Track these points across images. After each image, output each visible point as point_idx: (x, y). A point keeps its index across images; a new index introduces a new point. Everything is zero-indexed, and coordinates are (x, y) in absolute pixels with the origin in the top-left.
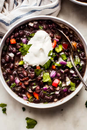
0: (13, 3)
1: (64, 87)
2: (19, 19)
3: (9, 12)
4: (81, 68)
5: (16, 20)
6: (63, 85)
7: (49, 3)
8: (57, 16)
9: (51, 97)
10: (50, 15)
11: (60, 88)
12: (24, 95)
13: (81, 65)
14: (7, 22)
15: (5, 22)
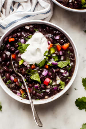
0: (10, 9)
1: (54, 85)
2: (14, 23)
3: (6, 17)
4: (71, 68)
5: (12, 24)
6: (54, 84)
7: (42, 9)
8: (50, 21)
9: (42, 94)
10: (43, 20)
11: (51, 86)
12: (18, 92)
13: (70, 65)
14: (3, 26)
15: (2, 26)
